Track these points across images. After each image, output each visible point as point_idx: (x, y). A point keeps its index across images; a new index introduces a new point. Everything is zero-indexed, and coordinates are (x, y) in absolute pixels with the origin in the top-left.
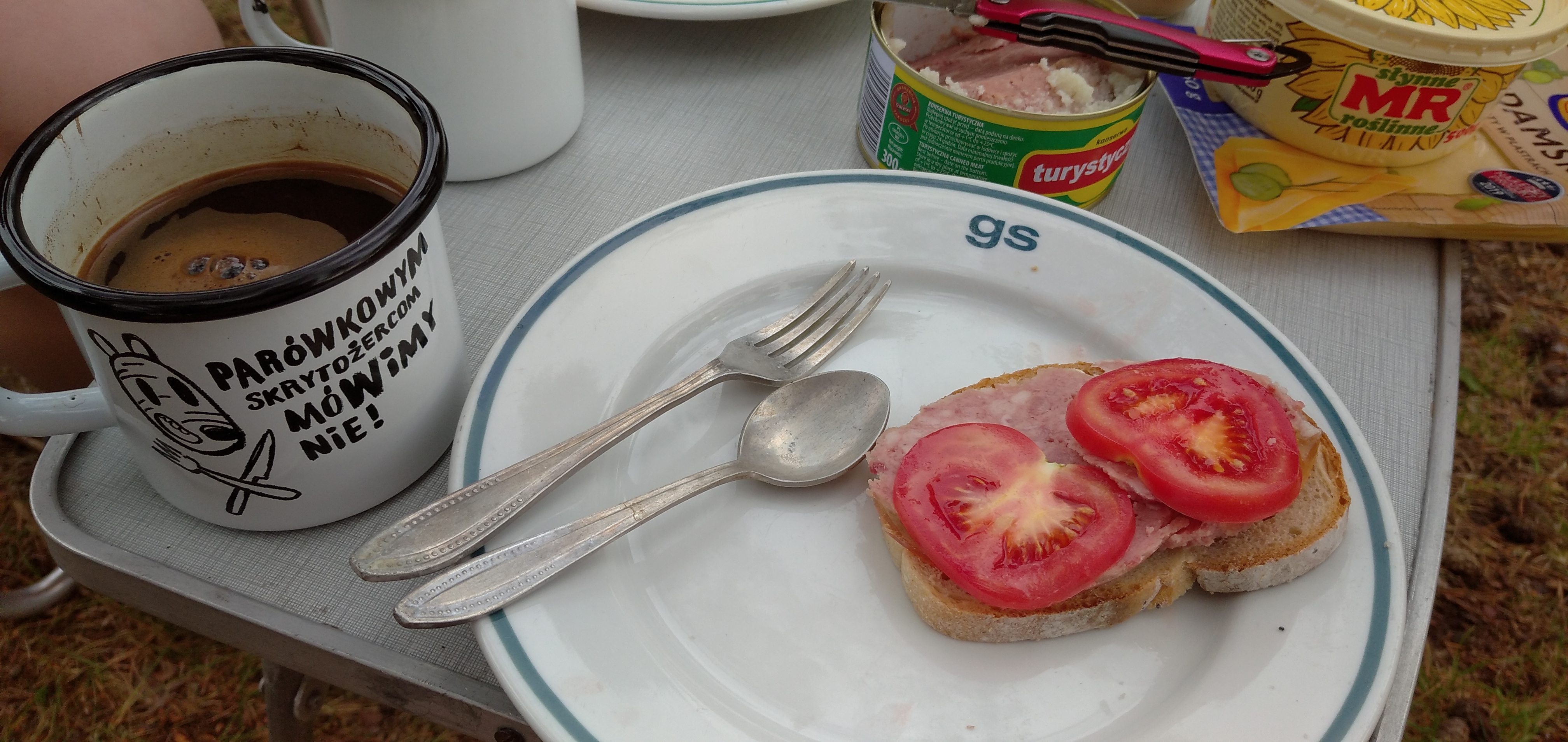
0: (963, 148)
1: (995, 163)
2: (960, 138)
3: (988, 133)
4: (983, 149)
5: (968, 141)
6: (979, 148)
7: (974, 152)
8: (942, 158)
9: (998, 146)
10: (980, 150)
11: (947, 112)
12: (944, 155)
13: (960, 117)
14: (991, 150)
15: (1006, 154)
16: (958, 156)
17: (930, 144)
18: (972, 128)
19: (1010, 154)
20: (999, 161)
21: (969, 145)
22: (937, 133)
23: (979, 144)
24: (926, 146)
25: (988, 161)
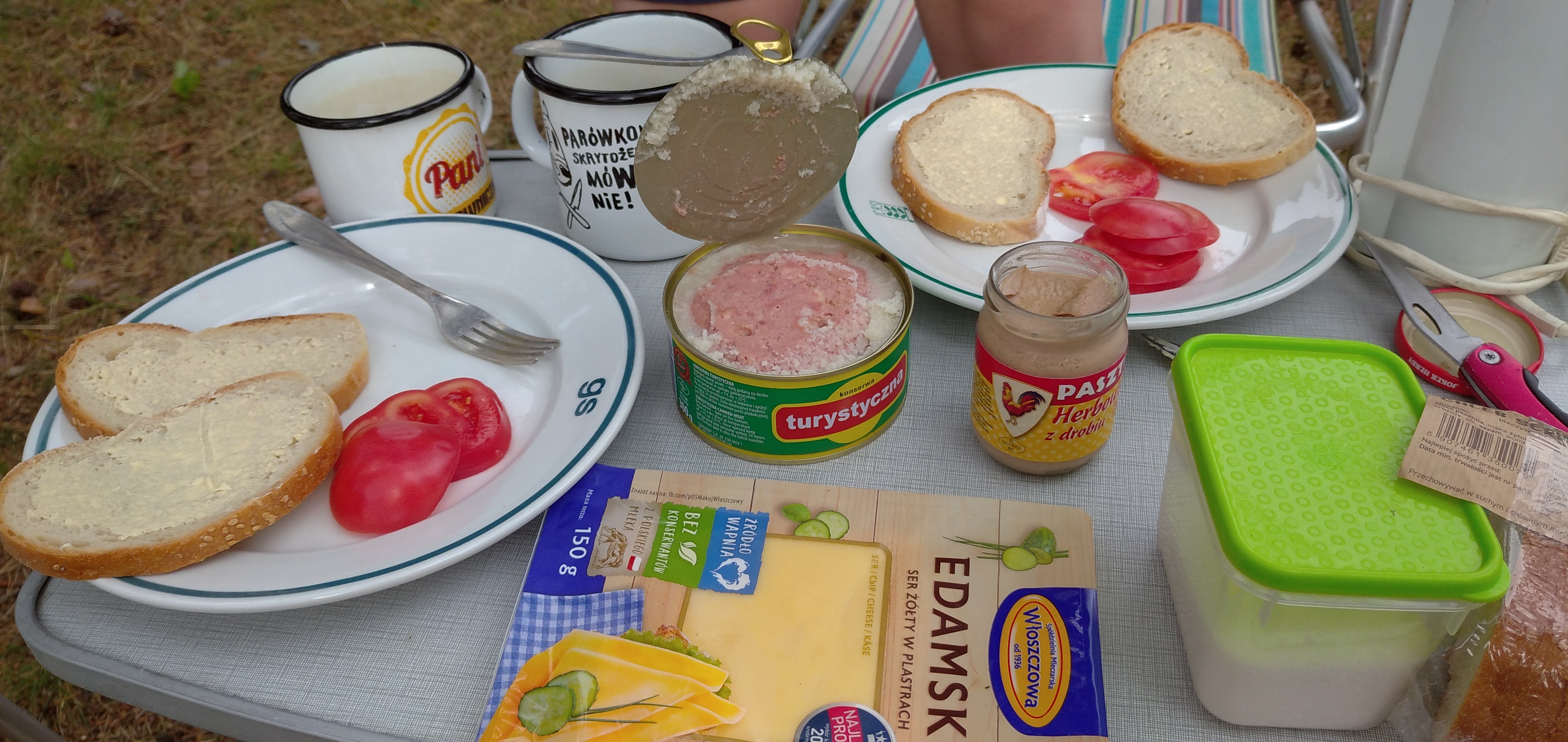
0: (724, 402)
1: (751, 414)
2: (720, 394)
3: (738, 391)
4: (739, 403)
5: (726, 396)
6: (735, 402)
7: (732, 405)
8: (712, 409)
9: (749, 401)
10: (737, 404)
11: (706, 372)
12: (713, 407)
13: (715, 377)
14: (745, 405)
15: (757, 407)
16: (723, 408)
17: (701, 397)
18: (726, 386)
19: (762, 408)
20: (754, 413)
21: (728, 400)
22: (704, 389)
23: (735, 399)
24: (700, 399)
25: (746, 413)
